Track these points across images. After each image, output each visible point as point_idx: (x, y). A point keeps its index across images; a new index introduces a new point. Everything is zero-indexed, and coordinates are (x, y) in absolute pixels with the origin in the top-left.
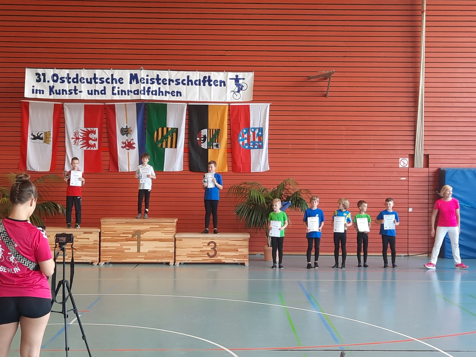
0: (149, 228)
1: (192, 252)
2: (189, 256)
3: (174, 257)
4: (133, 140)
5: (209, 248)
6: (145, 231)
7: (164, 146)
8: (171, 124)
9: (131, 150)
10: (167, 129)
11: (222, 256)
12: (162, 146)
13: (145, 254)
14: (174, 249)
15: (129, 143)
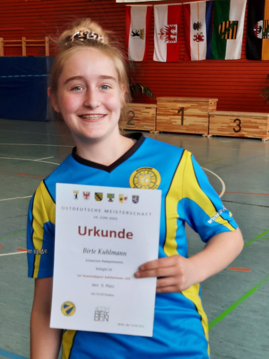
0: (190, 106)
1: (221, 127)
2: (219, 130)
3: (208, 131)
4: (202, 33)
5: (235, 125)
6: (187, 108)
7: (226, 38)
8: (232, 18)
9: (201, 43)
10: (230, 22)
11: (245, 131)
12: (224, 37)
13: (186, 126)
14: (208, 124)
15: (199, 36)
